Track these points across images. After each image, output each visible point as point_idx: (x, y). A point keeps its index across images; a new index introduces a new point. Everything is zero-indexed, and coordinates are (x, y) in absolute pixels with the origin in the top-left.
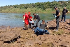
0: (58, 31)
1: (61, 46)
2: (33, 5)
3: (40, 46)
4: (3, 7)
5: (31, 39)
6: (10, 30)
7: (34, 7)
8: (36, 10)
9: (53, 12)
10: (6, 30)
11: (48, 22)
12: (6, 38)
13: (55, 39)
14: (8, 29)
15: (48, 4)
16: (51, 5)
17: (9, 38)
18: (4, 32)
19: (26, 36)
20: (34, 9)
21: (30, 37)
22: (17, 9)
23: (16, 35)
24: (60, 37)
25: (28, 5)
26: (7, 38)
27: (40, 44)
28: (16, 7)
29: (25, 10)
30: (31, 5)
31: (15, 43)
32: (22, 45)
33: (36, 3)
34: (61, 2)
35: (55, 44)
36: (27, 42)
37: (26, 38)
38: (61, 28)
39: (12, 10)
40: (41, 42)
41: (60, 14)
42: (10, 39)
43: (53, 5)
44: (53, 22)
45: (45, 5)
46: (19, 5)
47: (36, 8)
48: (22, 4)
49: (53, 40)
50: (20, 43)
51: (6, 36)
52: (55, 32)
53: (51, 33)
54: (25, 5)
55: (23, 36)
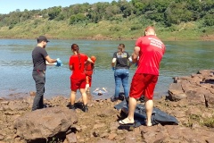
2: (123, 9)
4: (5, 16)
5: (111, 137)
7: (125, 16)
8: (133, 29)
9: (205, 39)
10: (24, 106)
11: (179, 81)
14: (30, 101)
19: (96, 126)
20: (125, 25)
22: (60, 23)
23: (63, 122)
25: (100, 8)
29: (92, 26)
30: (116, 8)
33: (133, 2)
37: (94, 134)
39: (40, 27)
43: (207, 9)
46: (66, 9)
47: (136, 20)
48: (80, 6)
52: (197, 117)
53: (183, 119)
54: (91, 7)
55: (84, 127)
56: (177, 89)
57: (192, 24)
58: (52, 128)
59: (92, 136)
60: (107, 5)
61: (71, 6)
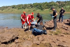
0: (56, 31)
1: (59, 45)
2: (31, 6)
3: (38, 46)
5: (29, 40)
6: (7, 31)
7: (32, 8)
8: (34, 11)
10: (3, 31)
12: (3, 39)
13: (52, 39)
14: (5, 29)
15: (46, 5)
16: (49, 6)
17: (6, 38)
18: (2, 33)
19: (24, 36)
21: (28, 38)
22: (15, 9)
23: (14, 36)
24: (58, 37)
26: (5, 39)
27: (38, 44)
28: (13, 7)
29: (23, 10)
30: (29, 6)
31: (13, 44)
32: (20, 46)
33: (34, 4)
34: (59, 2)
35: (52, 44)
36: (24, 42)
37: (24, 39)
38: (58, 28)
39: (10, 10)
40: (38, 42)
41: (57, 14)
42: (7, 40)
43: (51, 6)
44: (51, 22)
45: (43, 5)
46: (17, 6)
47: (34, 8)
49: (51, 40)
50: (17, 44)
51: (3, 37)
54: (23, 5)
55: (21, 37)
56: (46, 24)
57: (47, 9)
58: (10, 38)
59: (23, 39)
60: (27, 5)
61: (18, 5)
